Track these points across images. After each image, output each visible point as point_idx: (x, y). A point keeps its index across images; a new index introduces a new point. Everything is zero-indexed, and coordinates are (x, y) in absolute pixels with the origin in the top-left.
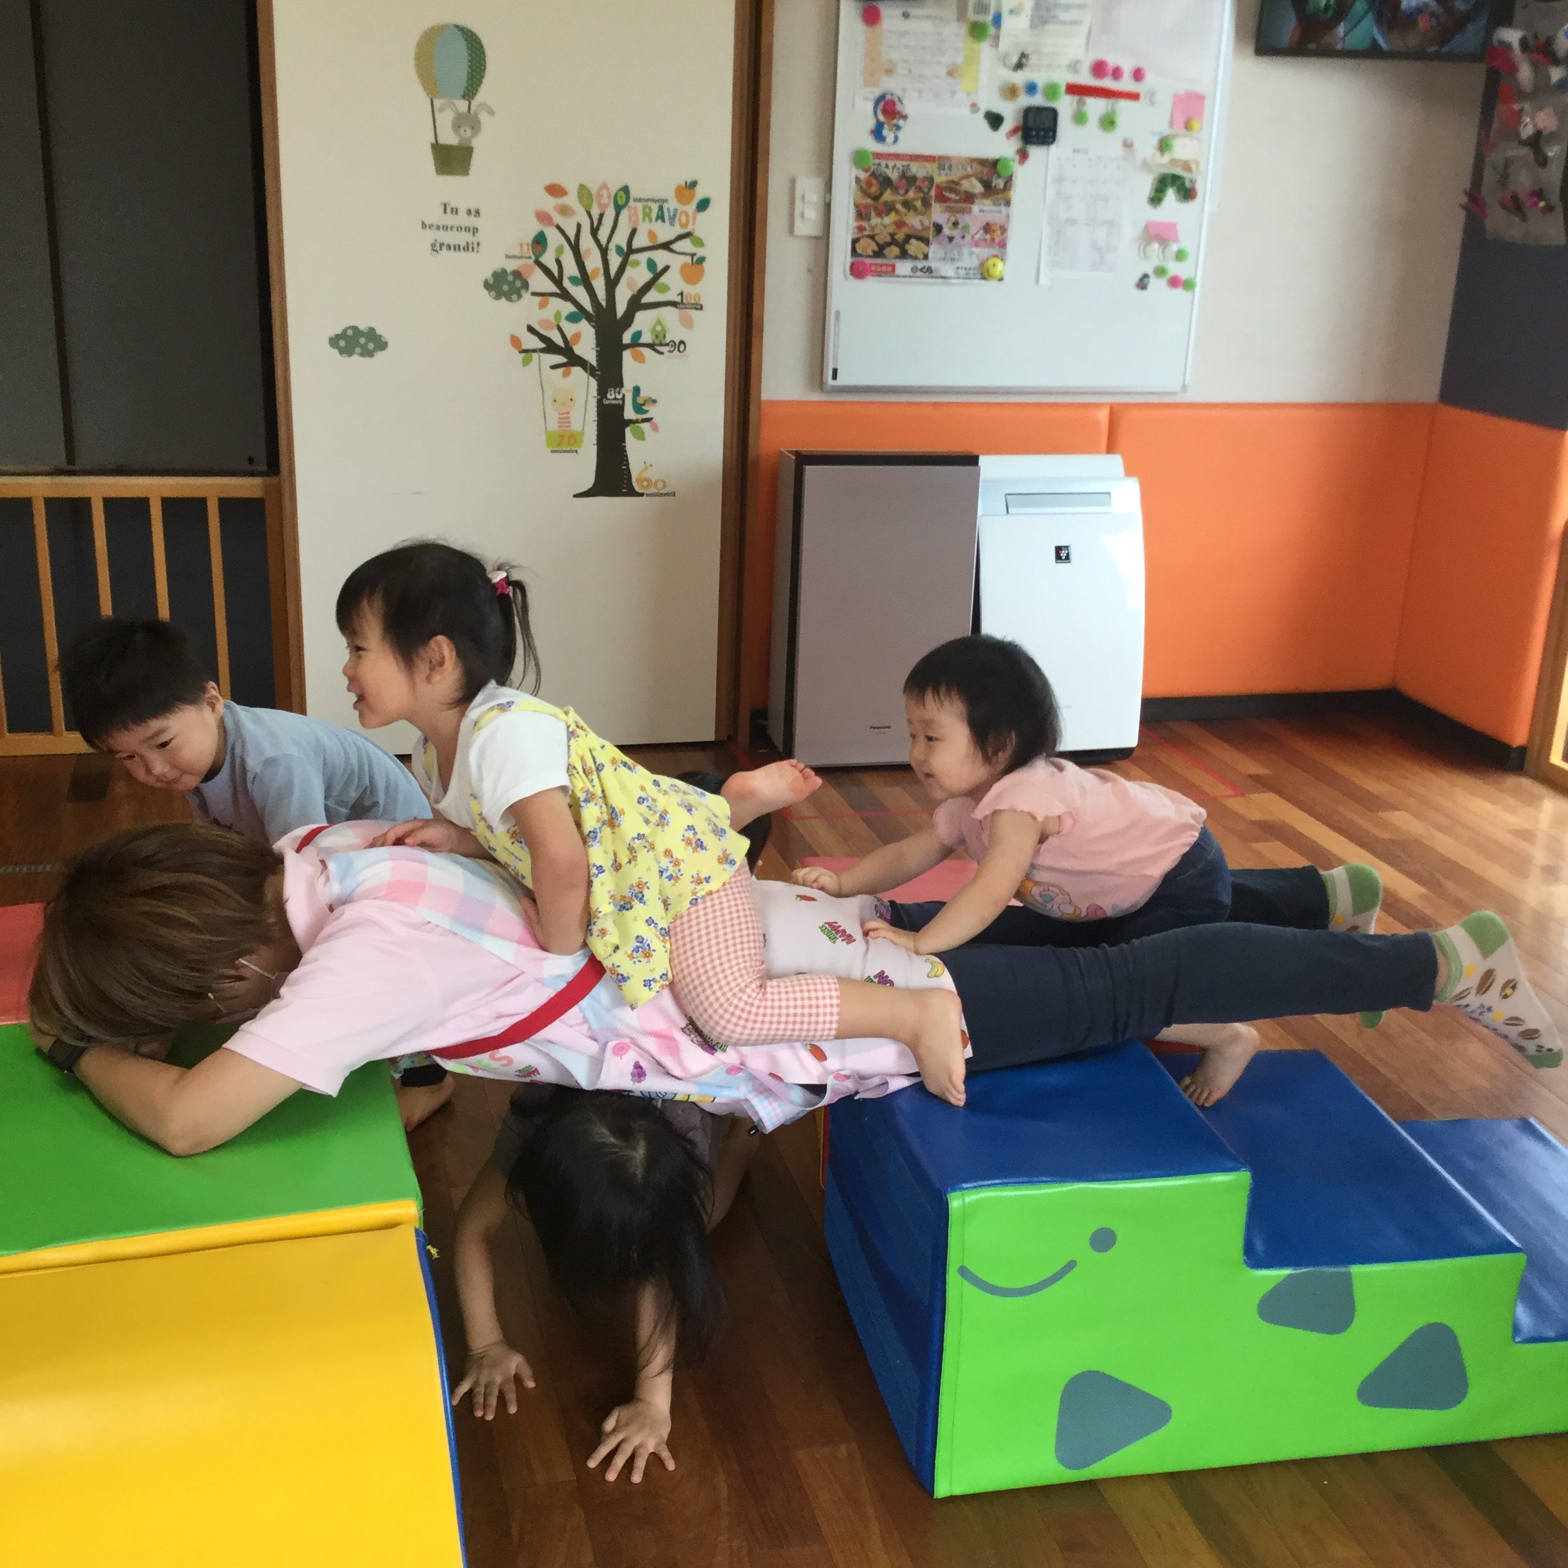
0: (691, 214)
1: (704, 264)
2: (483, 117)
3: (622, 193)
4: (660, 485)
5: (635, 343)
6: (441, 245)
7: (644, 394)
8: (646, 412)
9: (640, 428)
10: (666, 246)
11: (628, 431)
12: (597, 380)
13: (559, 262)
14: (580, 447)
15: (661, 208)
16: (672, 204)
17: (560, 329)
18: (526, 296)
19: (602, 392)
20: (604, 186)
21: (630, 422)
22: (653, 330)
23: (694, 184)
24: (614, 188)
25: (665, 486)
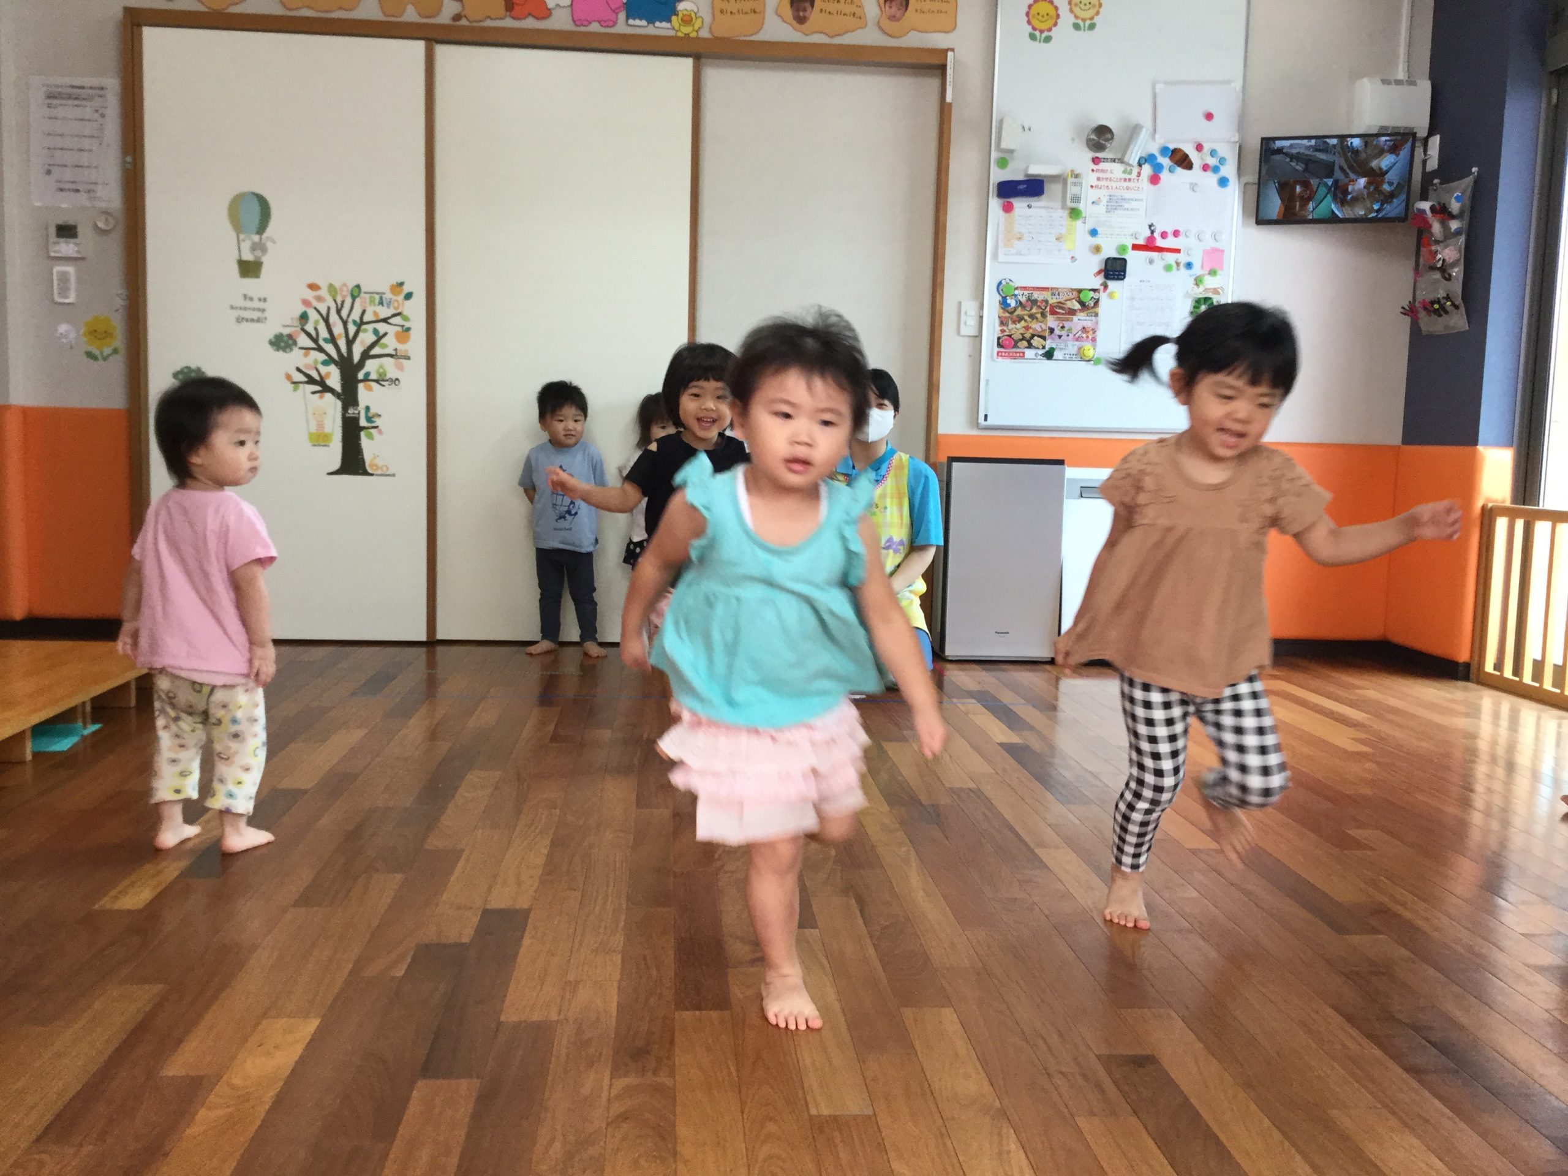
0: (401, 303)
1: (412, 332)
2: (269, 245)
3: (356, 289)
4: (385, 469)
5: (366, 379)
6: (243, 318)
7: (373, 411)
8: (373, 422)
9: (371, 433)
10: (385, 320)
11: (363, 434)
12: (342, 402)
13: (316, 329)
14: (331, 443)
15: (381, 298)
16: (388, 295)
17: (317, 370)
18: (296, 350)
19: (345, 409)
20: (345, 285)
21: (364, 428)
22: (378, 372)
23: (401, 284)
24: (351, 285)
25: (388, 469)
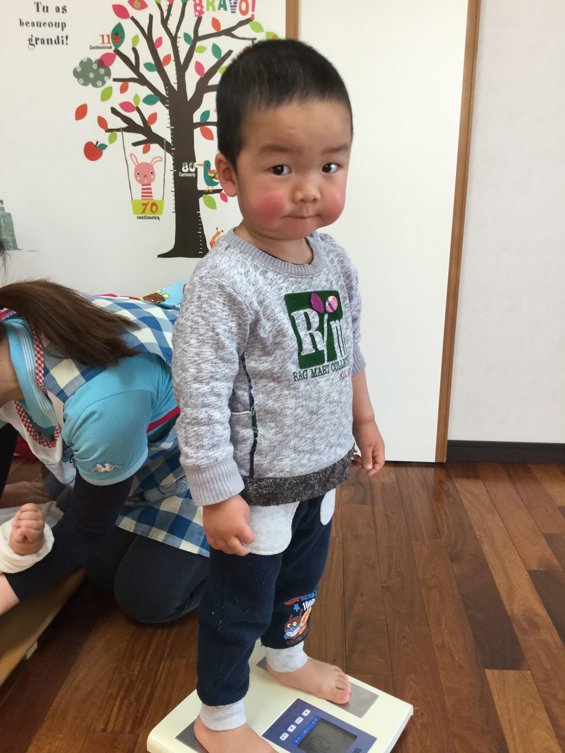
5: (203, 123)
6: (37, 39)
9: (212, 198)
10: (229, 32)
11: (201, 200)
12: (172, 155)
14: (161, 214)
17: (139, 111)
18: (109, 83)
19: (177, 166)
21: (203, 193)
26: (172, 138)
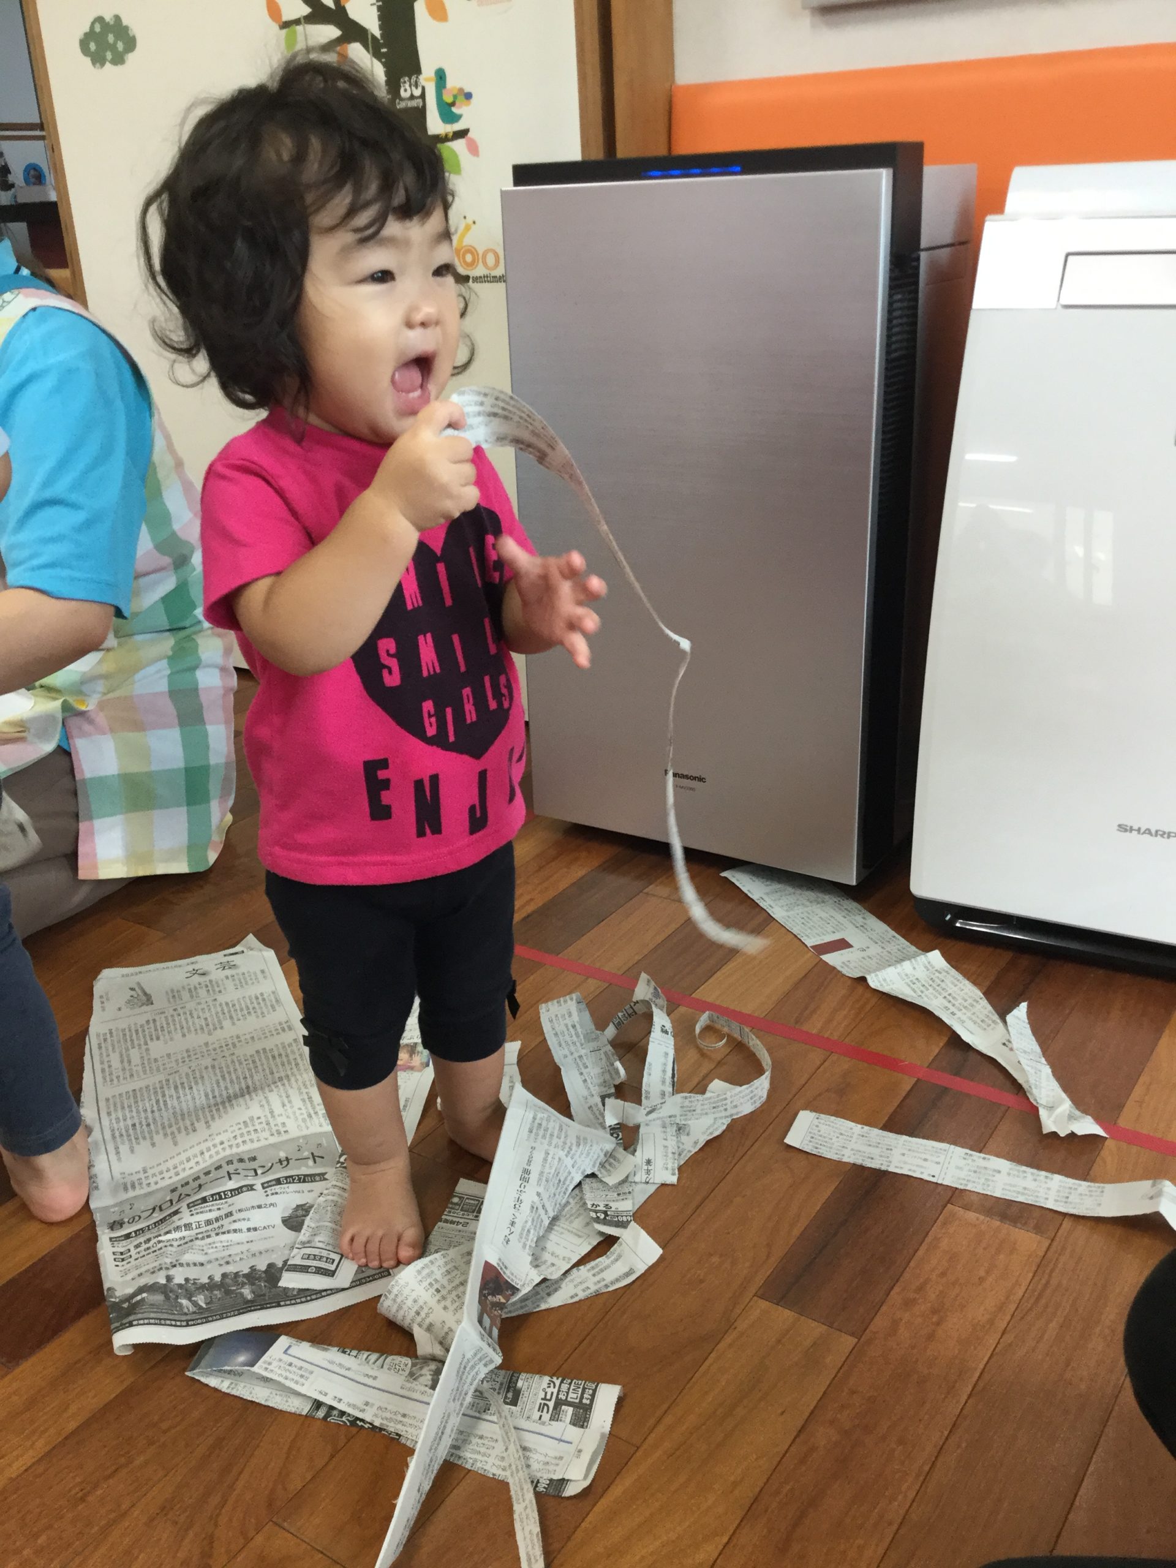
7: (452, 83)
8: (456, 118)
9: (452, 150)
12: (385, 65)
19: (393, 87)
26: (381, 28)
